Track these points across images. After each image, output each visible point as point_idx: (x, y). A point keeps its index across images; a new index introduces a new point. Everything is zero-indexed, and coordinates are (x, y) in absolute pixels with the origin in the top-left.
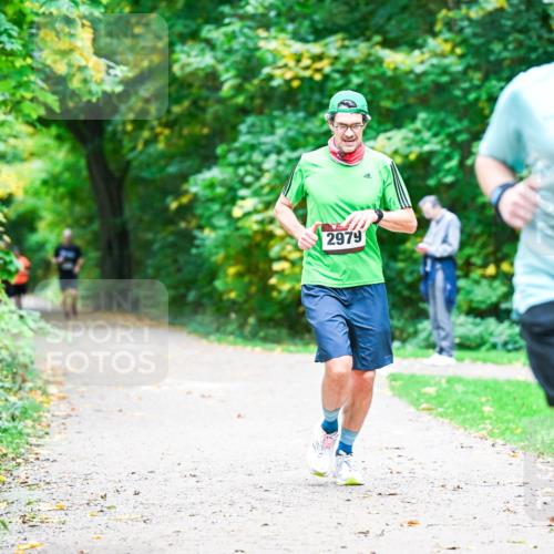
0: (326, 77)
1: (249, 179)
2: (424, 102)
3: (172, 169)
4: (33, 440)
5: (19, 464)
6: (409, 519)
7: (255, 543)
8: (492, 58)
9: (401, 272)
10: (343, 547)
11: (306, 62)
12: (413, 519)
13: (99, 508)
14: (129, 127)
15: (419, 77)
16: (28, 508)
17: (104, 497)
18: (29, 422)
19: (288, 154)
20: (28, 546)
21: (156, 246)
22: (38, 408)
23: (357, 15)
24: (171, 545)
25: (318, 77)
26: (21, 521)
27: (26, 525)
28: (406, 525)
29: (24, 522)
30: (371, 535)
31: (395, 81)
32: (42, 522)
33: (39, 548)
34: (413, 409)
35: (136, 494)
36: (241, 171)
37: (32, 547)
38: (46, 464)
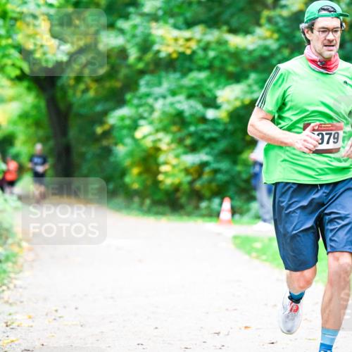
0: (194, 53)
1: (146, 115)
2: (254, 67)
3: (99, 108)
4: (12, 275)
5: (3, 291)
6: (245, 325)
7: (150, 339)
8: (296, 40)
9: (239, 173)
10: (205, 342)
11: (181, 42)
12: (247, 325)
13: (53, 317)
14: (72, 82)
15: (250, 53)
16: (10, 318)
17: (56, 311)
18: (10, 264)
19: (170, 99)
20: (9, 341)
21: (89, 156)
22: (15, 255)
23: (212, 14)
24: (98, 340)
25: (188, 52)
26: (5, 325)
27: (8, 328)
28: (243, 328)
29: (7, 326)
30: (221, 335)
31: (236, 55)
32: (18, 326)
33: (16, 342)
34: (247, 257)
35: (76, 308)
36: (141, 110)
37: (12, 341)
38: (21, 290)
